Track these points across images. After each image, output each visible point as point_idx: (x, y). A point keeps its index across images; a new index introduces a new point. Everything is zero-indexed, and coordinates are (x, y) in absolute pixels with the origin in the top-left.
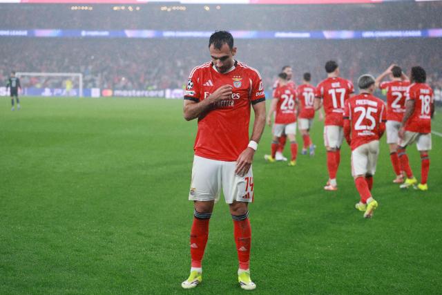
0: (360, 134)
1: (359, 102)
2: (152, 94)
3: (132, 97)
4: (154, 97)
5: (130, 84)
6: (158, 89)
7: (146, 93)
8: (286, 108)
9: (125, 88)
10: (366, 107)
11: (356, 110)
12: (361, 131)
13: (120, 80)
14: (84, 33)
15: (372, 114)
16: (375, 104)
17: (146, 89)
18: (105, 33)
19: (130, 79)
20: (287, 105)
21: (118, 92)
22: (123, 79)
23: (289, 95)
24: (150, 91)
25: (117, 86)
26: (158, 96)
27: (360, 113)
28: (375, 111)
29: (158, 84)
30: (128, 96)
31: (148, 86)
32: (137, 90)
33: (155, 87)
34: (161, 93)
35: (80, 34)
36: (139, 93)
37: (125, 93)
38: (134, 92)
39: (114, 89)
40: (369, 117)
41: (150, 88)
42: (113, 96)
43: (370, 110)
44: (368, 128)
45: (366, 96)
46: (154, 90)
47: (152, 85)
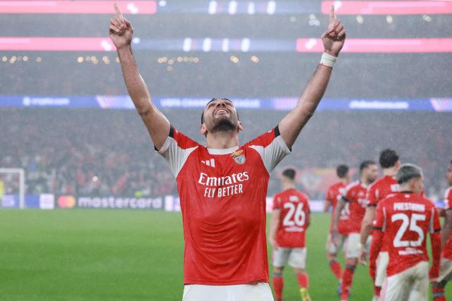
0: (401, 253)
1: (398, 206)
2: (143, 203)
3: (109, 208)
4: (146, 209)
5: (104, 187)
6: (153, 196)
7: (132, 202)
8: (292, 223)
9: (96, 193)
10: (409, 213)
11: (395, 218)
12: (403, 248)
13: (88, 180)
14: (27, 101)
15: (419, 223)
16: (421, 208)
17: (132, 196)
18: (64, 102)
19: (105, 178)
20: (292, 219)
21: (83, 201)
22: (95, 179)
23: (296, 204)
24: (138, 198)
25: (82, 190)
26: (151, 208)
27: (400, 222)
28: (423, 218)
29: (152, 188)
30: (101, 208)
31: (135, 190)
32: (116, 197)
33: (147, 192)
34: (157, 202)
35: (21, 101)
36: (120, 202)
37: (96, 202)
38: (112, 199)
39: (78, 195)
40: (414, 228)
41: (138, 194)
42: (76, 206)
43: (416, 217)
44: (413, 243)
45: (407, 196)
46: (145, 197)
47: (141, 188)
